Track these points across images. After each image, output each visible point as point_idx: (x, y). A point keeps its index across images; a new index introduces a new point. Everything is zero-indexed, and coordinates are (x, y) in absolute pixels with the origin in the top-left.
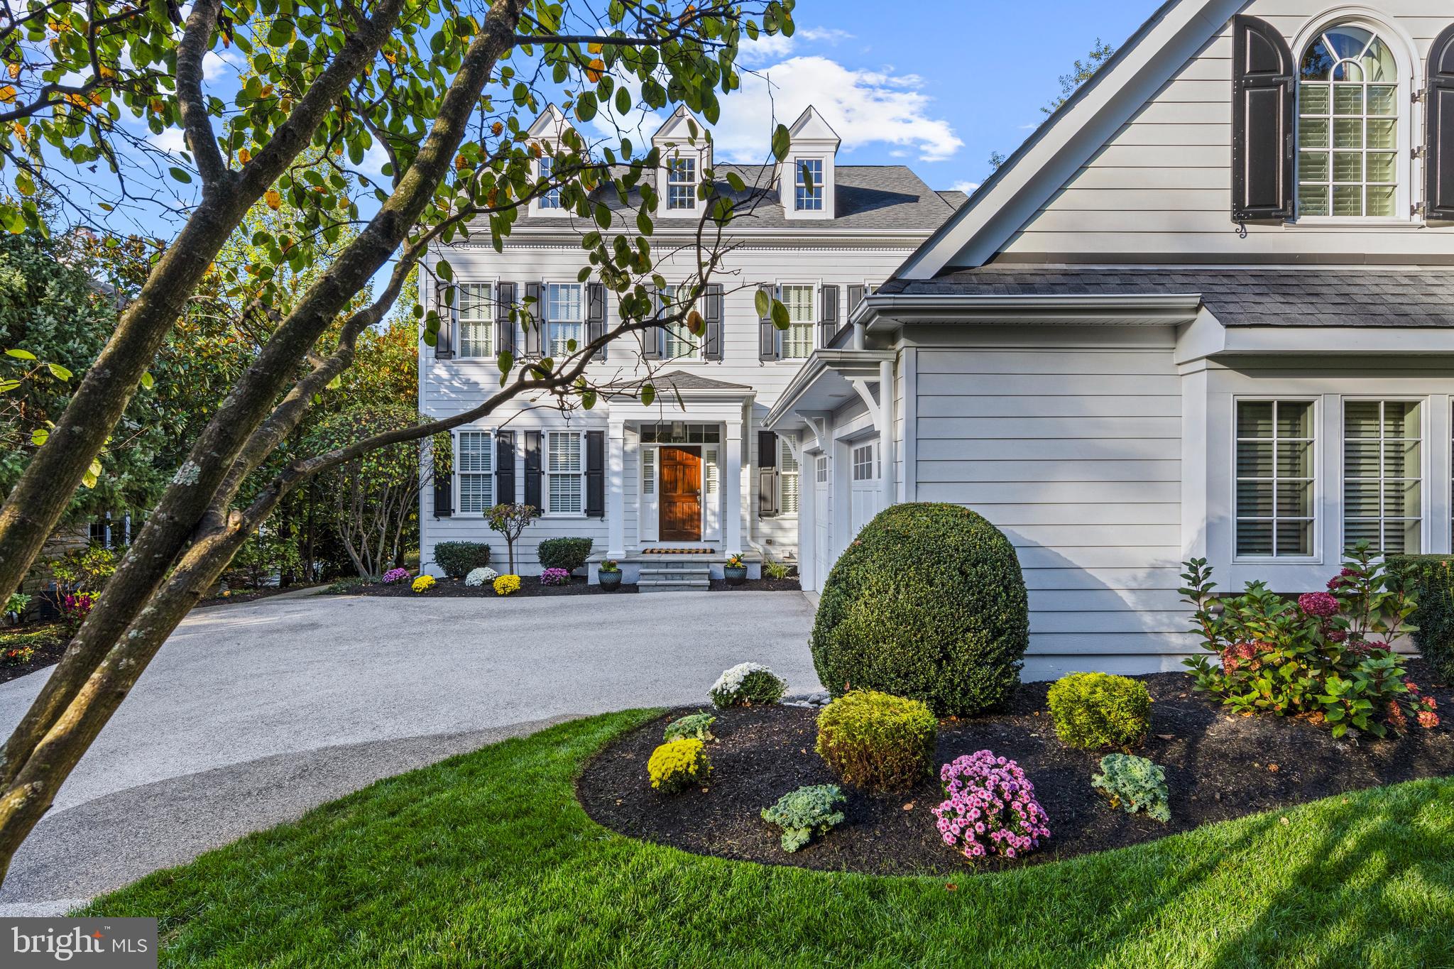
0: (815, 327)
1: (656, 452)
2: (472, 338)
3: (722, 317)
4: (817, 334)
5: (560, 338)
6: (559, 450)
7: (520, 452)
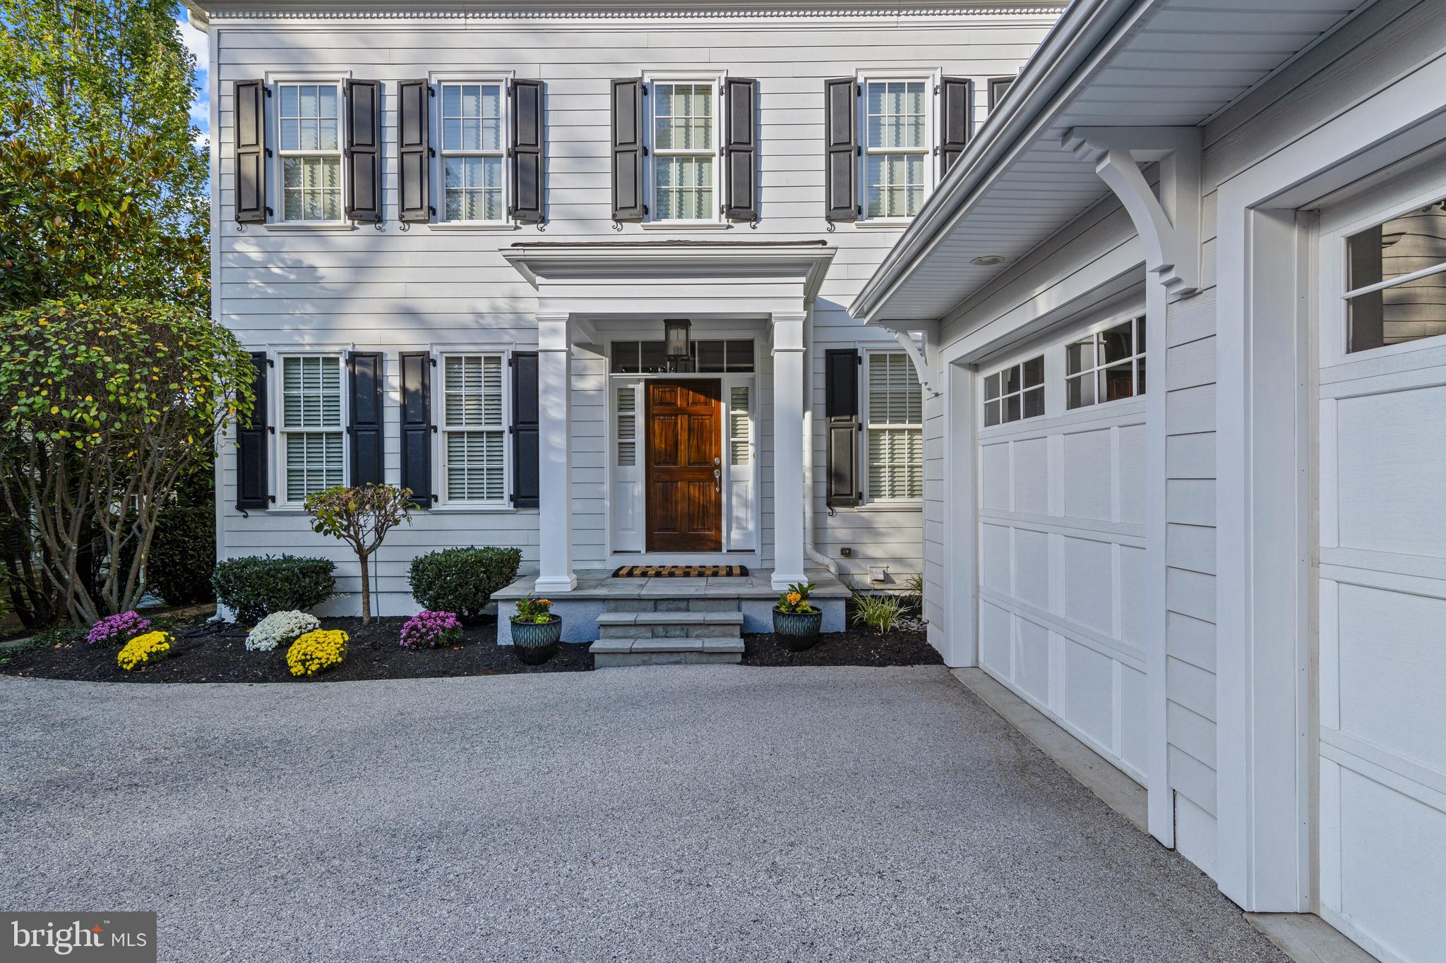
0: (928, 159)
1: (640, 389)
2: (304, 186)
3: (758, 140)
4: (931, 172)
5: (464, 185)
6: (463, 387)
7: (392, 393)
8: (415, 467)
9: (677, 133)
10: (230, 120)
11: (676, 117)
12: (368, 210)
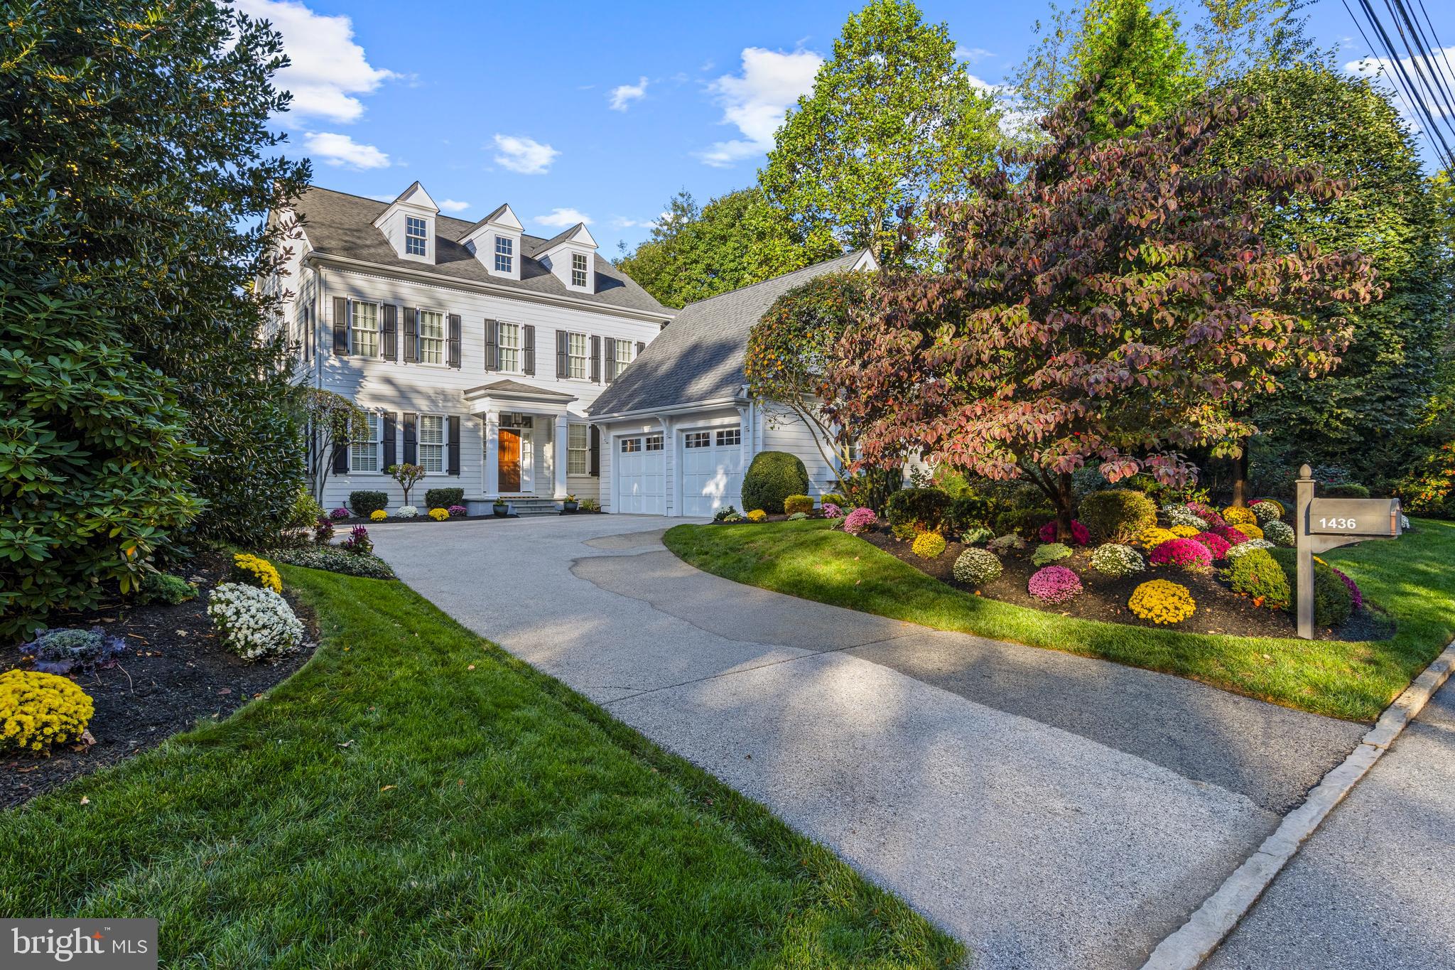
0: (587, 360)
2: (360, 341)
3: (534, 347)
4: (588, 364)
5: (426, 349)
6: (427, 428)
7: (400, 427)
8: (410, 457)
9: (505, 340)
10: (330, 312)
11: (505, 334)
12: (390, 355)
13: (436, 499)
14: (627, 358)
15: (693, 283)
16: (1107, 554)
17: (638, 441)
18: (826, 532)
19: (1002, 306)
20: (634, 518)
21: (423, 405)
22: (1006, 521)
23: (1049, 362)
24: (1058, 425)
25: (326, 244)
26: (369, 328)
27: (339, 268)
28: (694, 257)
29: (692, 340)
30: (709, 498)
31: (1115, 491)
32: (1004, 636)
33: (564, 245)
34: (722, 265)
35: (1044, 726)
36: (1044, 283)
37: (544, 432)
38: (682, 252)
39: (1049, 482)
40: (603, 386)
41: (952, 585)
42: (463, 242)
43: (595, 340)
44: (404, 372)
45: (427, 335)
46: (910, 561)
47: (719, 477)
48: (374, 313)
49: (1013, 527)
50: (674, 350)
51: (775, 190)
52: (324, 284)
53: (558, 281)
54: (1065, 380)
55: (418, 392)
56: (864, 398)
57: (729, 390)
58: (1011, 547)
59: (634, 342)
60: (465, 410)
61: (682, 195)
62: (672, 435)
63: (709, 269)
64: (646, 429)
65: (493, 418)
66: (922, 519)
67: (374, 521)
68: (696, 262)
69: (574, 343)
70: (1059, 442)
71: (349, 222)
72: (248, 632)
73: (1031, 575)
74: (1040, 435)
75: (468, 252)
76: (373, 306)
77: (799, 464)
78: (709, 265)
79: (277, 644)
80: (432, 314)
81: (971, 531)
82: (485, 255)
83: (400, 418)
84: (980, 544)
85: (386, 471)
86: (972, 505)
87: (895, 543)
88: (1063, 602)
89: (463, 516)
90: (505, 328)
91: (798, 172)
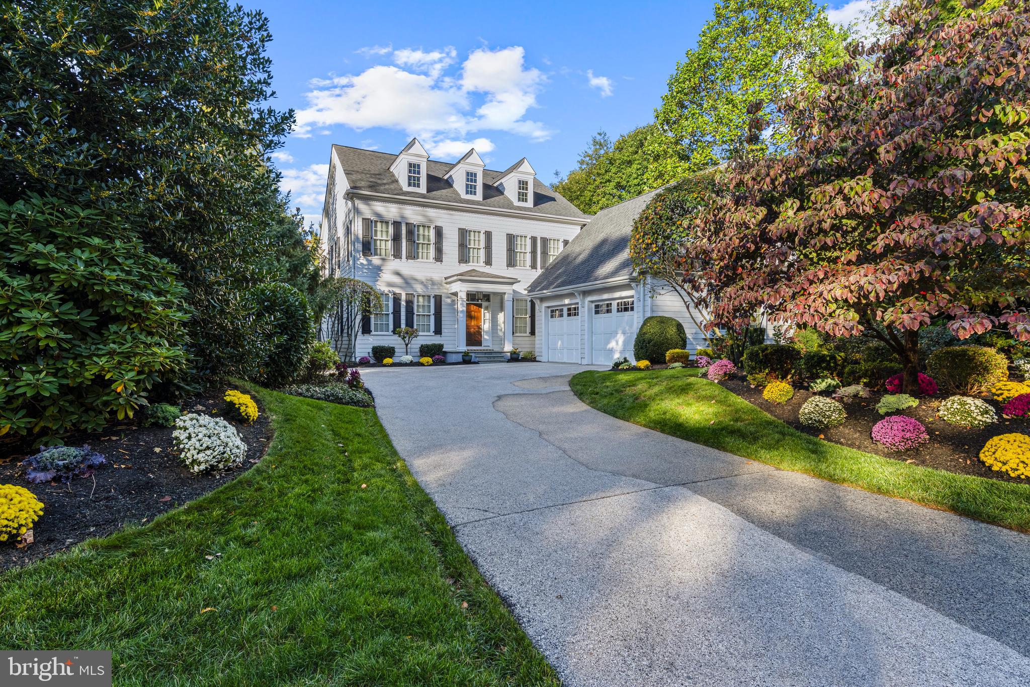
0: (528, 254)
2: (379, 247)
3: (492, 246)
4: (528, 257)
5: (420, 250)
6: (421, 303)
7: (403, 303)
8: (410, 323)
9: (472, 242)
10: (360, 228)
11: (472, 238)
12: (397, 255)
13: (426, 351)
14: (556, 252)
15: (607, 196)
16: (955, 406)
17: (561, 310)
18: (692, 379)
19: (845, 179)
20: (556, 365)
21: (419, 289)
22: (853, 372)
23: (893, 226)
24: (902, 285)
25: (358, 184)
26: (384, 238)
27: (366, 199)
28: (607, 177)
29: (600, 237)
30: (611, 351)
31: (965, 347)
32: (844, 480)
33: (512, 174)
34: (628, 182)
35: (881, 588)
36: (888, 152)
37: (498, 305)
38: (599, 174)
39: (894, 337)
40: (539, 271)
41: (797, 428)
42: (446, 177)
43: (534, 239)
44: (406, 266)
45: (421, 241)
46: (761, 405)
47: (619, 335)
48: (387, 228)
49: (860, 378)
50: (588, 245)
51: (668, 123)
52: (357, 211)
53: (509, 200)
54: (910, 242)
55: (416, 280)
56: (717, 268)
57: (626, 271)
58: (856, 396)
59: (562, 240)
60: (445, 291)
61: (600, 134)
62: (586, 305)
63: (619, 186)
64: (567, 301)
65: (463, 295)
66: (773, 370)
67: (385, 366)
68: (609, 181)
69: (519, 242)
70: (903, 301)
71: (374, 170)
72: (195, 452)
73: (875, 422)
74: (882, 295)
75: (449, 184)
76: (387, 223)
77: (680, 327)
78: (619, 183)
79: (219, 462)
80: (424, 226)
81: (819, 381)
82: (459, 185)
83: (403, 297)
84: (827, 393)
85: (394, 332)
86: (822, 359)
87: (749, 389)
88: (907, 450)
89: (443, 362)
90: (472, 233)
91: (686, 108)
